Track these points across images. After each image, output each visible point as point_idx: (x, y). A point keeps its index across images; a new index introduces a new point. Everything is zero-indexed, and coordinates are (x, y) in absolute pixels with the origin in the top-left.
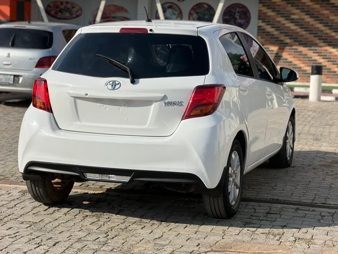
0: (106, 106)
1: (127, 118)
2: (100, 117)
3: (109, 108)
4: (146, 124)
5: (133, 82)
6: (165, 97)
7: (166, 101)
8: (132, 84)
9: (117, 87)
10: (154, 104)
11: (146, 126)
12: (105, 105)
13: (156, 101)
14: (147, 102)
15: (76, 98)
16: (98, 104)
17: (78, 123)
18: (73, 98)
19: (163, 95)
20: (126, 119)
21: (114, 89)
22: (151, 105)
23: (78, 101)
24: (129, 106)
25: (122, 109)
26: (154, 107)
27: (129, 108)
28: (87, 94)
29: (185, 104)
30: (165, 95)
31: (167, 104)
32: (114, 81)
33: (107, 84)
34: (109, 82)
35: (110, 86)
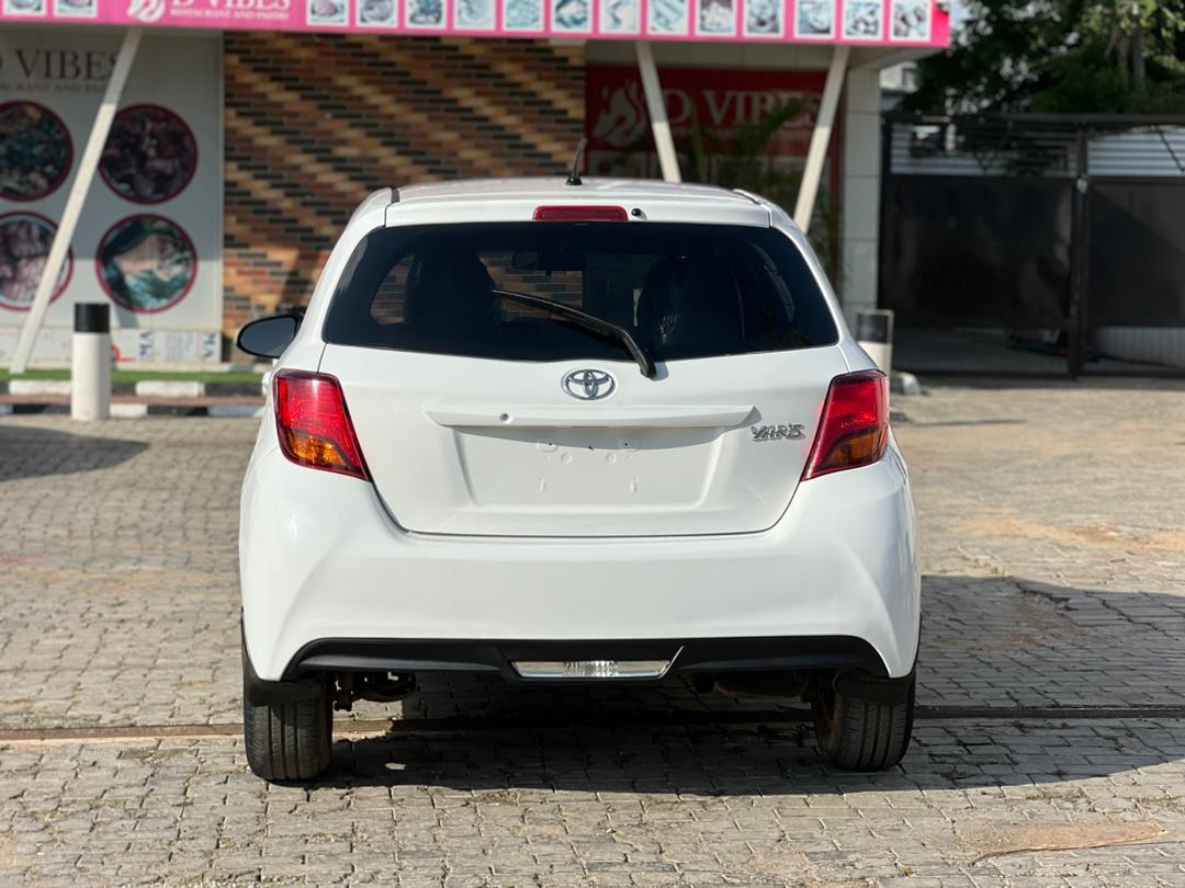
0: (563, 449)
1: (635, 484)
2: (545, 486)
3: (574, 455)
4: (695, 498)
5: (651, 373)
6: (754, 415)
7: (758, 426)
8: (649, 379)
9: (604, 388)
10: (723, 435)
11: (698, 505)
12: (560, 447)
13: (728, 428)
14: (698, 433)
15: (460, 429)
16: (537, 445)
17: (470, 508)
18: (450, 430)
19: (749, 408)
20: (632, 487)
21: (593, 396)
22: (711, 438)
23: (467, 438)
24: (641, 447)
25: (618, 457)
26: (718, 443)
27: (640, 451)
28: (505, 417)
29: (810, 433)
30: (754, 409)
31: (761, 434)
32: (588, 372)
33: (568, 381)
34: (572, 375)
35: (580, 389)
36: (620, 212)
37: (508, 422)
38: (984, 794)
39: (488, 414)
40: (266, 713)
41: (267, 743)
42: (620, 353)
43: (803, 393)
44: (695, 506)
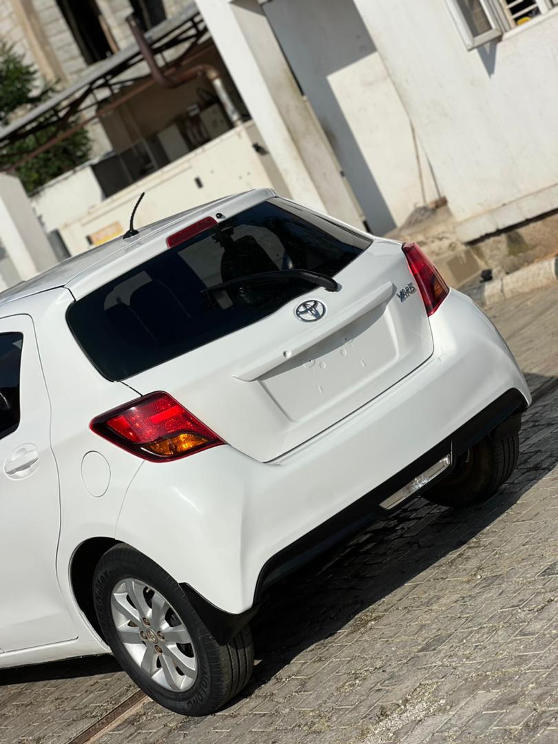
0: (318, 360)
1: (363, 361)
2: (321, 388)
3: (325, 360)
4: (394, 354)
5: (334, 287)
6: (394, 288)
7: (398, 292)
8: (335, 292)
10: (387, 308)
12: (316, 360)
13: (387, 301)
14: (372, 314)
15: (261, 378)
16: (304, 365)
17: (292, 427)
18: (256, 381)
19: (389, 284)
20: (363, 364)
21: (317, 317)
22: (382, 313)
23: (266, 382)
24: (353, 337)
25: (347, 349)
26: (388, 313)
27: (356, 339)
28: (285, 353)
29: (416, 285)
30: (393, 285)
31: (402, 296)
32: (304, 305)
33: (298, 315)
35: (309, 316)
36: (209, 219)
37: (289, 355)
39: (273, 357)
40: (226, 649)
41: (230, 672)
42: (311, 286)
43: (397, 266)
44: (397, 357)
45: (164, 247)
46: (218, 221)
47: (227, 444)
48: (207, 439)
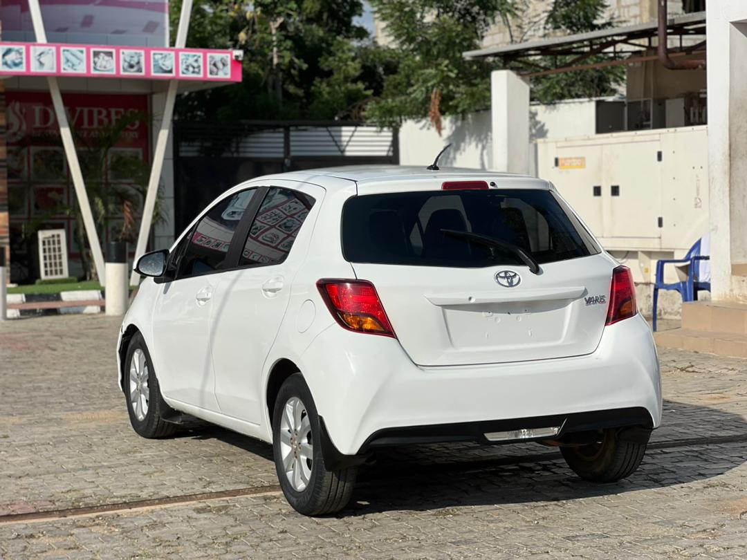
0: (496, 315)
1: (531, 332)
2: (488, 335)
3: (501, 317)
4: (558, 338)
5: (536, 271)
6: (585, 292)
7: (587, 297)
8: (534, 275)
9: (515, 281)
10: (572, 303)
11: (562, 340)
12: (495, 314)
13: (574, 299)
14: (559, 302)
15: (445, 307)
16: (483, 313)
17: (451, 350)
18: (440, 307)
19: (583, 288)
20: (530, 334)
21: (511, 285)
22: (565, 305)
23: (448, 311)
24: (532, 311)
25: (523, 317)
26: (570, 307)
27: (533, 314)
28: (470, 298)
29: (607, 299)
30: (586, 289)
31: (589, 301)
32: (506, 272)
33: (497, 278)
34: (498, 274)
35: (504, 282)
36: (484, 184)
37: (473, 301)
38: (682, 487)
39: (460, 297)
40: (331, 476)
41: (328, 493)
42: (520, 262)
43: (601, 278)
44: (560, 342)
45: (439, 188)
46: (490, 187)
47: (397, 339)
48: (385, 329)
